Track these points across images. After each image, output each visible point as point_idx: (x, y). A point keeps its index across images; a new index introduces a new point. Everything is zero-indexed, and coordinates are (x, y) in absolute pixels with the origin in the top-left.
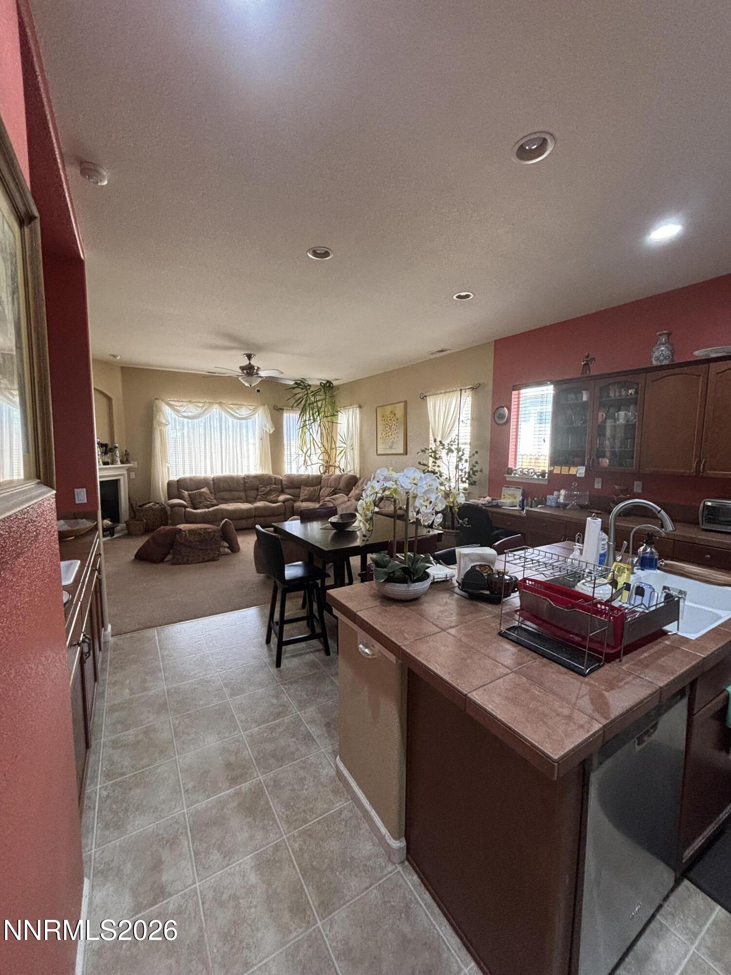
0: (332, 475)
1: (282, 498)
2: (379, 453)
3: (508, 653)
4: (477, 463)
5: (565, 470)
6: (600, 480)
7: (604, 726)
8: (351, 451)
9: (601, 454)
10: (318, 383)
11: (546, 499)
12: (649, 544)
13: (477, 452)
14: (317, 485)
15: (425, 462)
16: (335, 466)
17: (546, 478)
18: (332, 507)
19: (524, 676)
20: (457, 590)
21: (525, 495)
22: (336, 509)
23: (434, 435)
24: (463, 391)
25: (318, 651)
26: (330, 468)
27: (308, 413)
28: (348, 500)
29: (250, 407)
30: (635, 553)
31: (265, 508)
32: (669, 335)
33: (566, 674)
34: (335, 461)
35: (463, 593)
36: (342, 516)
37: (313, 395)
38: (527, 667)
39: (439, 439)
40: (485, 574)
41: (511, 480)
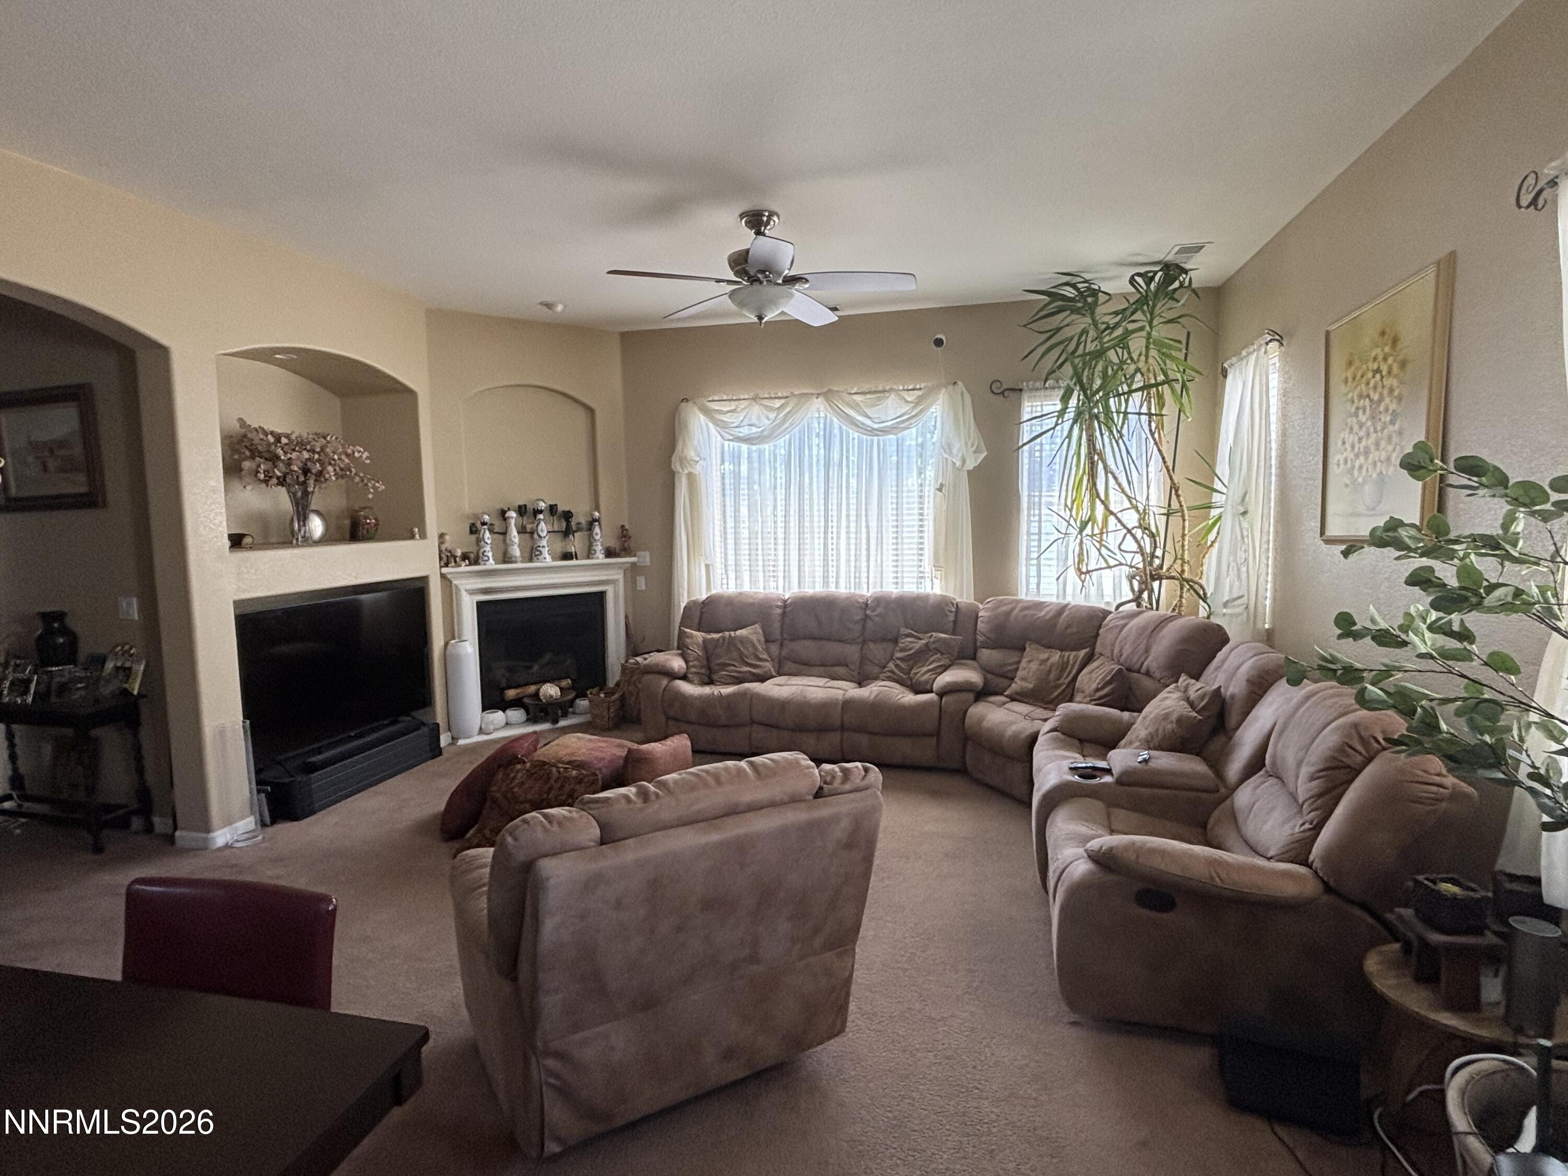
1: (949, 677)
2: (1329, 533)
8: (1239, 523)
10: (1124, 277)
14: (1079, 646)
29: (905, 394)
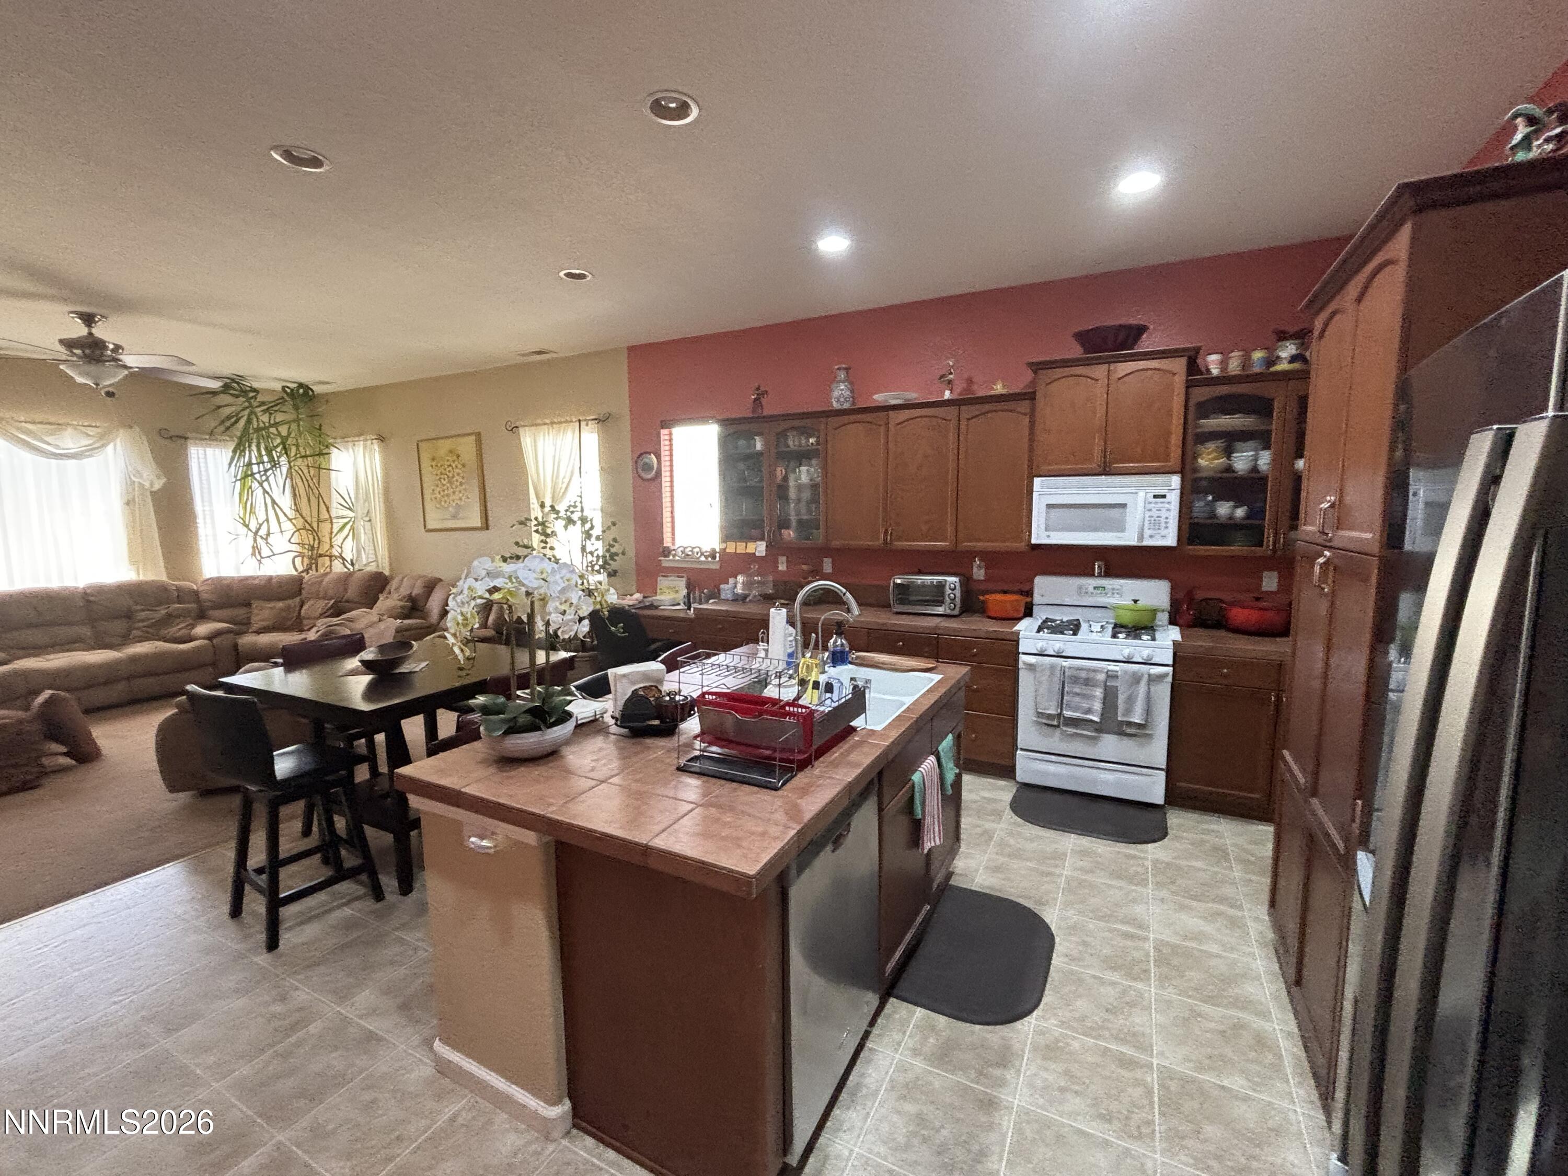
0: (326, 574)
1: (203, 629)
2: (429, 527)
3: (692, 788)
4: (615, 540)
5: (741, 548)
6: (785, 558)
7: (798, 832)
8: (368, 525)
9: (784, 524)
10: (278, 386)
11: (719, 590)
12: (839, 634)
13: (614, 524)
14: (292, 597)
15: (526, 541)
16: (330, 557)
17: (717, 559)
18: (349, 636)
19: (712, 806)
20: (614, 729)
21: (690, 586)
22: (363, 637)
23: (538, 497)
24: (583, 424)
25: (358, 898)
26: (320, 560)
27: (254, 448)
28: (380, 620)
29: (86, 430)
30: (825, 648)
31: (159, 656)
32: (847, 369)
33: (756, 793)
34: (332, 546)
35: (622, 731)
36: (382, 648)
37: (264, 411)
38: (716, 797)
39: (548, 503)
40: (652, 699)
41: (672, 565)
